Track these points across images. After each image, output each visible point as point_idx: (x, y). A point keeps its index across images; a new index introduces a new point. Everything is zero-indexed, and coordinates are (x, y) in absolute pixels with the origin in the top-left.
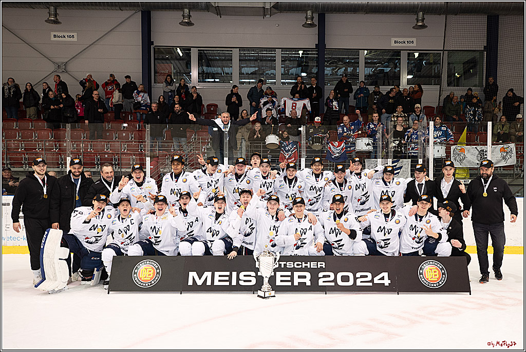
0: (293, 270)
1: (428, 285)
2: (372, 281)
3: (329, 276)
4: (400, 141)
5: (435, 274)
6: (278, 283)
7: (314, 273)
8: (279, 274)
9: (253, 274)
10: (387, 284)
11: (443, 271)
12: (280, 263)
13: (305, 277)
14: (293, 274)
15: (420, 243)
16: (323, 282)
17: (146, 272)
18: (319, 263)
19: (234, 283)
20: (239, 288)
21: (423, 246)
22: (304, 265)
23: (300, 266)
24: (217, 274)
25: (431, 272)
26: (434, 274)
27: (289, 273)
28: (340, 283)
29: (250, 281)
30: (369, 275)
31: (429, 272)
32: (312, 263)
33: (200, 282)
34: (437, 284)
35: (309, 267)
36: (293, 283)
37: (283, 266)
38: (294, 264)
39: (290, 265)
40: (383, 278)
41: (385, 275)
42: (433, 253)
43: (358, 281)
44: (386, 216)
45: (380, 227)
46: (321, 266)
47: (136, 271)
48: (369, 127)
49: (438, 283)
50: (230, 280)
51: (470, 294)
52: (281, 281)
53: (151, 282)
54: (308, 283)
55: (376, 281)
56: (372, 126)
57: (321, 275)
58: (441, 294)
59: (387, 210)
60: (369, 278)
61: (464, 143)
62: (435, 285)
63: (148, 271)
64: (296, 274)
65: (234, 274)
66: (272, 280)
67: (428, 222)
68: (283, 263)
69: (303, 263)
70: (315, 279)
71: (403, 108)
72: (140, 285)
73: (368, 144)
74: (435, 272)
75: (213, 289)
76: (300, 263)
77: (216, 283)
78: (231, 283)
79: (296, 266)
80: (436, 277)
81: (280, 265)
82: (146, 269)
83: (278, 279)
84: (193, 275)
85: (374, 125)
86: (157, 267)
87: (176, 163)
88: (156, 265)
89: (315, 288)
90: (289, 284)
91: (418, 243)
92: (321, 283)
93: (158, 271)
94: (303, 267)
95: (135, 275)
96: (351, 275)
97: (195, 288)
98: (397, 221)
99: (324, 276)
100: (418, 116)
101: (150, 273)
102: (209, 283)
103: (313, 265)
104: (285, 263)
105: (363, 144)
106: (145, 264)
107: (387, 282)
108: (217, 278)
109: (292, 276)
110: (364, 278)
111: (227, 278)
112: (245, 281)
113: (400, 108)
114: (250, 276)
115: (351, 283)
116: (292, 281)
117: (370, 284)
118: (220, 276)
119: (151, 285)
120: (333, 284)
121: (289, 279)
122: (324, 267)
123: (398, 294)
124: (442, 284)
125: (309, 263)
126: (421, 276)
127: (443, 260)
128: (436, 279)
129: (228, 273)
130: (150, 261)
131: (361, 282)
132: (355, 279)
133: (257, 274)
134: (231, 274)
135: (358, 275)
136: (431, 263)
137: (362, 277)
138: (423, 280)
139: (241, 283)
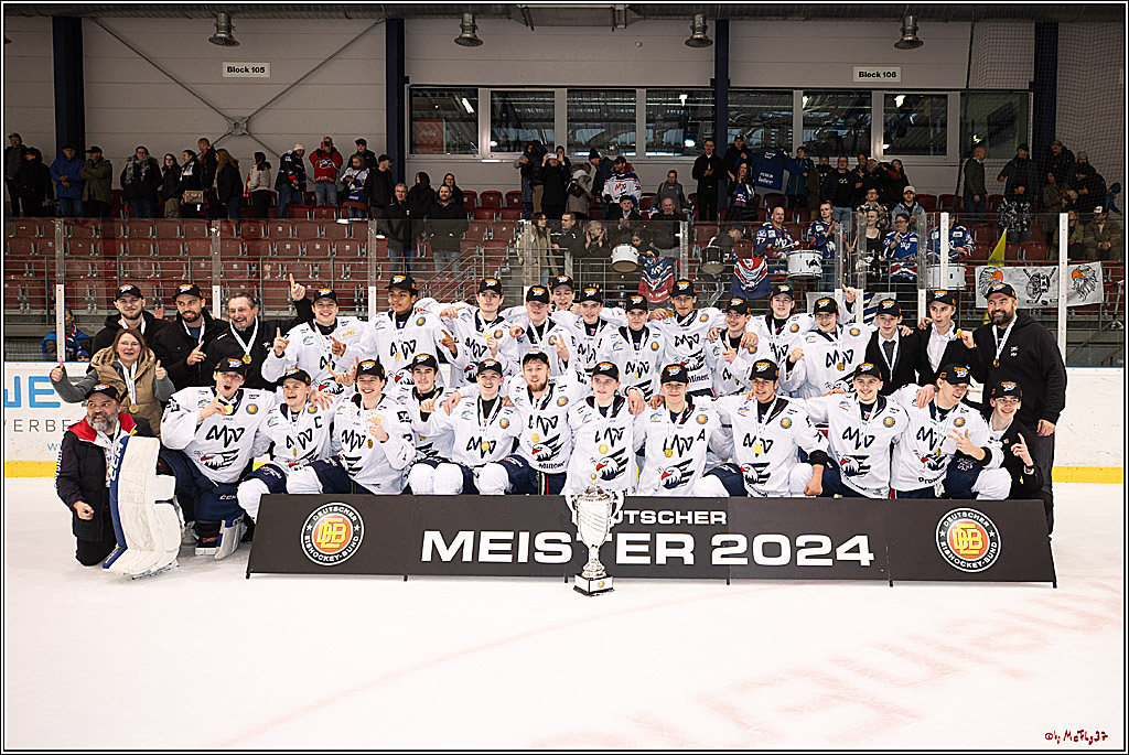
0: (655, 529)
1: (959, 565)
2: (832, 555)
3: (736, 544)
4: (876, 257)
5: (975, 539)
6: (622, 558)
7: (703, 536)
8: (622, 538)
9: (566, 537)
10: (865, 563)
11: (992, 534)
12: (626, 512)
13: (681, 545)
14: (654, 539)
15: (938, 469)
16: (723, 556)
17: (331, 529)
18: (713, 514)
19: (523, 557)
20: (533, 570)
21: (944, 476)
22: (679, 517)
23: (671, 521)
24: (486, 536)
25: (964, 535)
26: (971, 539)
27: (646, 537)
28: (760, 559)
29: (560, 553)
30: (826, 542)
31: (960, 535)
32: (696, 513)
33: (447, 555)
34: (980, 563)
35: (690, 522)
36: (653, 559)
37: (632, 521)
38: (657, 516)
39: (648, 517)
40: (856, 549)
41: (862, 541)
42: (966, 493)
43: (801, 554)
44: (865, 408)
45: (849, 429)
46: (718, 519)
47: (309, 527)
48: (814, 231)
49: (982, 560)
50: (514, 552)
51: (1055, 586)
52: (629, 554)
53: (340, 553)
54: (689, 560)
55: (841, 554)
56: (819, 228)
57: (717, 540)
58: (988, 585)
59: (870, 395)
60: (827, 548)
61: (1001, 262)
62: (974, 565)
63: (335, 529)
64: (662, 539)
65: (524, 537)
66: (608, 550)
67: (959, 422)
68: (632, 514)
69: (678, 513)
70: (703, 549)
71: (878, 193)
72: (317, 559)
73: (813, 263)
74: (974, 535)
75: (477, 569)
76: (671, 514)
77: (484, 557)
78: (515, 557)
79: (661, 521)
80: (975, 547)
81: (626, 517)
82: (332, 524)
83: (622, 548)
84: (432, 537)
85: (824, 225)
86: (354, 518)
87: (397, 293)
88: (354, 515)
89: (703, 569)
90: (646, 560)
91: (934, 468)
92: (717, 559)
93: (357, 528)
94: (678, 522)
95: (307, 537)
96: (784, 541)
97: (438, 568)
98: (889, 421)
99: (725, 544)
100: (910, 209)
101: (339, 533)
102: (467, 557)
103: (699, 517)
104: (637, 513)
105: (802, 263)
106: (329, 512)
107: (865, 557)
108: (485, 546)
109: (652, 544)
110: (815, 548)
111: (508, 547)
112: (546, 553)
113: (872, 194)
114: (559, 542)
115: (784, 559)
116: (652, 553)
117: (829, 562)
118: (492, 541)
119: (340, 559)
120: (744, 561)
121: (645, 548)
122: (724, 522)
123: (891, 585)
124: (991, 561)
125: (690, 513)
126: (943, 544)
127: (990, 508)
128: (977, 552)
129: (510, 535)
130: (339, 506)
131: (807, 557)
132: (795, 549)
133: (573, 537)
134: (517, 537)
135: (801, 541)
136: (964, 514)
137: (809, 545)
138: (948, 552)
139: (539, 557)
